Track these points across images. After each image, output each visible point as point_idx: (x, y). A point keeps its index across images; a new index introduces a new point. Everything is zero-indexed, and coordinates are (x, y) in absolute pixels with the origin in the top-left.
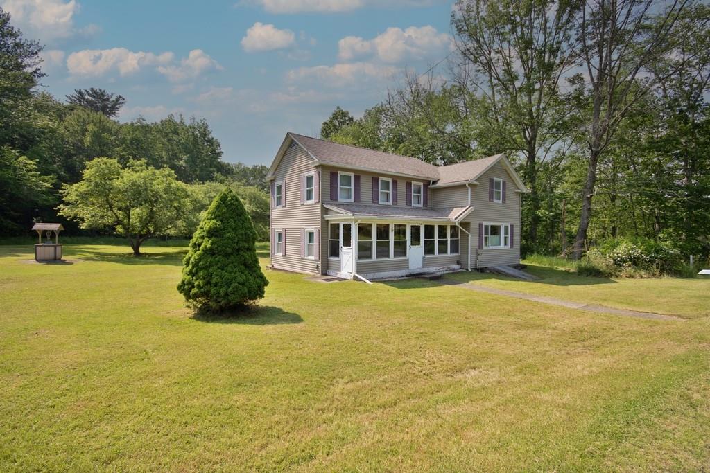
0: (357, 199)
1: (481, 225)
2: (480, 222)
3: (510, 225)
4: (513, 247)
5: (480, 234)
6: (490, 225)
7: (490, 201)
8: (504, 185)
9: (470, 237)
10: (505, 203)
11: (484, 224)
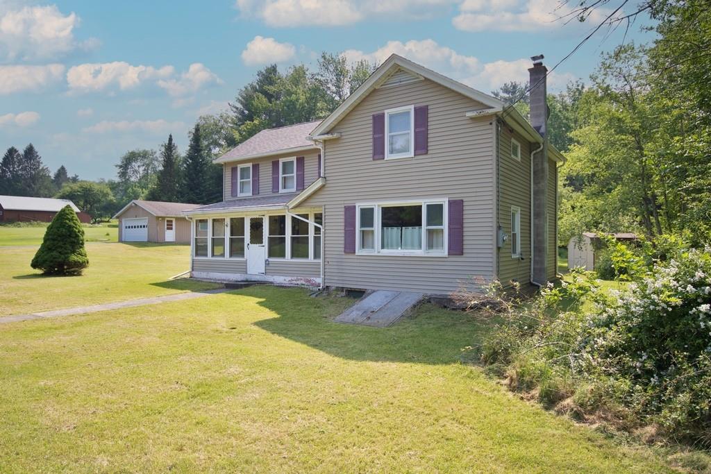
0: (256, 190)
1: (350, 211)
2: (349, 203)
3: (449, 201)
4: (462, 254)
5: (345, 226)
6: (377, 206)
7: (374, 160)
8: (422, 115)
9: (322, 230)
10: (427, 153)
11: (359, 206)
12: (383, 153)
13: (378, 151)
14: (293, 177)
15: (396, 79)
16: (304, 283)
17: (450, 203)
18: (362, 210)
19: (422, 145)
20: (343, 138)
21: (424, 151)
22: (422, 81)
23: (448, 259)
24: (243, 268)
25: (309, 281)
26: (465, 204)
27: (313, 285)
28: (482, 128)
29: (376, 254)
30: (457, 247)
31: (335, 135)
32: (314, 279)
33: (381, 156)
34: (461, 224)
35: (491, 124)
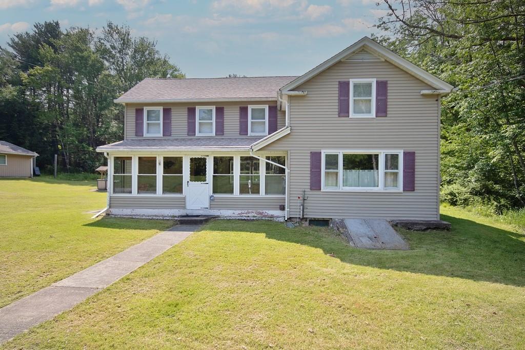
1: (316, 156)
2: (315, 150)
3: (404, 152)
4: (413, 190)
5: (311, 168)
6: (341, 153)
7: (339, 116)
8: (382, 87)
9: (287, 171)
10: (386, 116)
11: (324, 153)
12: (348, 112)
13: (344, 110)
14: (212, 123)
15: (360, 56)
16: (256, 215)
17: (405, 154)
18: (327, 156)
19: (382, 110)
20: (308, 96)
21: (384, 114)
22: (382, 62)
23: (403, 194)
24: (182, 203)
25: (261, 214)
26: (416, 155)
27: (265, 216)
28: (430, 103)
29: (340, 190)
30: (410, 185)
31: (300, 93)
32: (267, 211)
33: (347, 115)
34: (413, 169)
35: (437, 100)
